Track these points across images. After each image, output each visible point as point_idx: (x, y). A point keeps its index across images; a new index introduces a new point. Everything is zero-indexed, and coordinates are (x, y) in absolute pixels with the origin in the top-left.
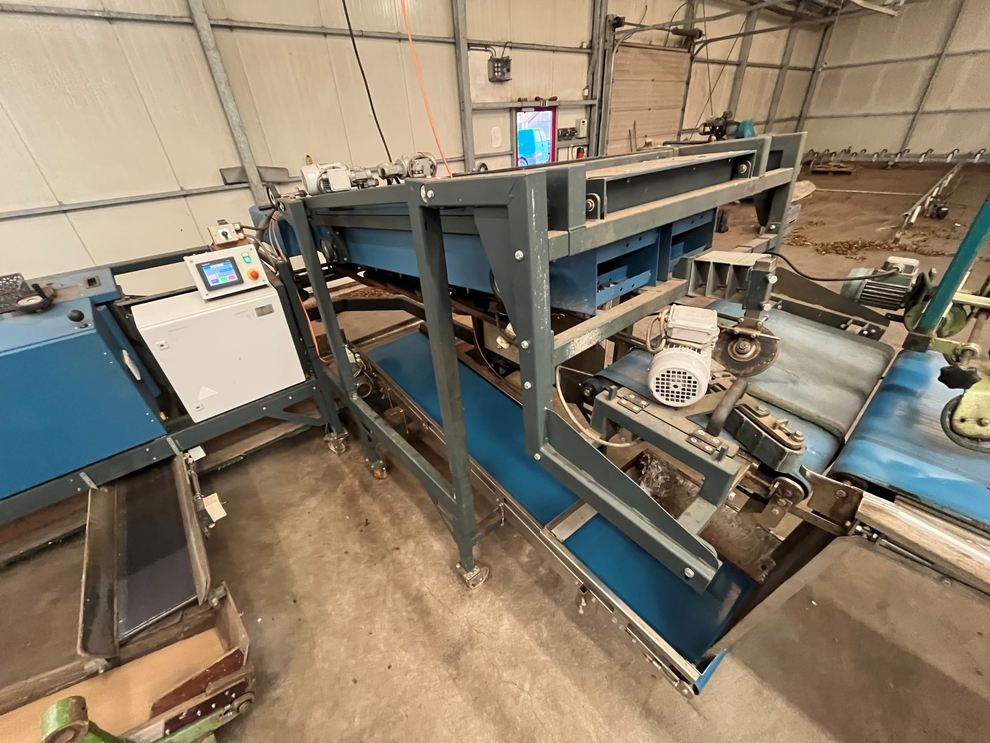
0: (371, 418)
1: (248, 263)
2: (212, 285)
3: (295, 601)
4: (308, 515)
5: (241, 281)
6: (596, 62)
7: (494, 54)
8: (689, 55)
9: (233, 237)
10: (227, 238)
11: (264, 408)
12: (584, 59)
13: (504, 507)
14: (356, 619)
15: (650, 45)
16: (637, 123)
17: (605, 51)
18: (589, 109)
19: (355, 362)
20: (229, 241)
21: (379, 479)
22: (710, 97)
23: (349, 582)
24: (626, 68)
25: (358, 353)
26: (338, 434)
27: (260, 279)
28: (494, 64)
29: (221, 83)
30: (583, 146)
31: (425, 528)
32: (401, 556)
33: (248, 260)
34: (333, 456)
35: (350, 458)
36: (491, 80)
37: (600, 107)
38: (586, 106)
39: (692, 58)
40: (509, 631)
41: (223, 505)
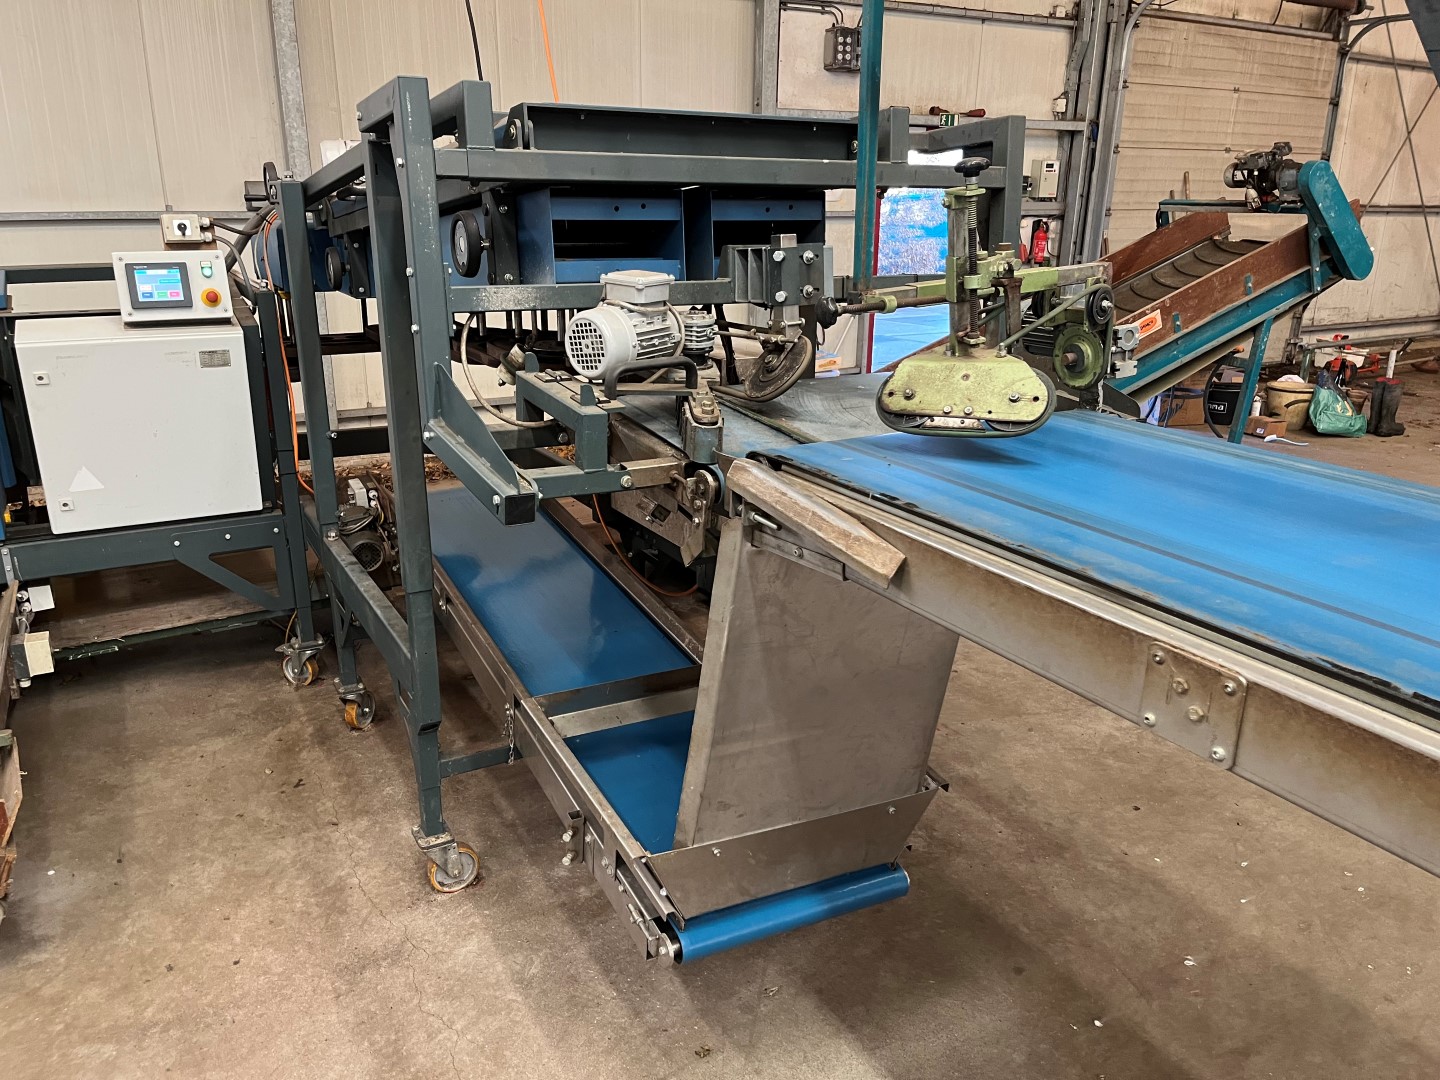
0: (342, 563)
1: (208, 277)
2: (141, 299)
3: (119, 861)
4: (198, 759)
5: (187, 304)
6: (1088, 45)
7: (840, 20)
8: (1336, 45)
9: (194, 234)
10: (184, 234)
11: (177, 543)
12: (1059, 39)
13: (514, 718)
14: (212, 899)
15: (1233, 19)
16: (1191, 177)
17: (1108, 25)
18: (1067, 140)
19: (367, 506)
20: (187, 239)
21: (354, 728)
22: (1409, 138)
23: (224, 853)
24: (1161, 60)
25: (376, 490)
26: (303, 641)
27: (220, 306)
28: (836, 37)
29: (283, 37)
30: (1049, 217)
31: (400, 806)
32: (336, 835)
33: (207, 272)
34: (287, 688)
35: (316, 695)
36: (828, 68)
37: (1093, 137)
38: (1061, 134)
39: (1343, 54)
40: (471, 956)
41: (54, 654)
